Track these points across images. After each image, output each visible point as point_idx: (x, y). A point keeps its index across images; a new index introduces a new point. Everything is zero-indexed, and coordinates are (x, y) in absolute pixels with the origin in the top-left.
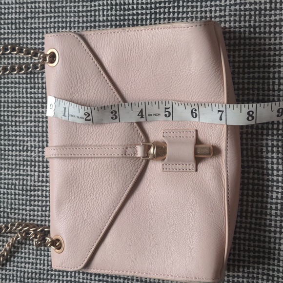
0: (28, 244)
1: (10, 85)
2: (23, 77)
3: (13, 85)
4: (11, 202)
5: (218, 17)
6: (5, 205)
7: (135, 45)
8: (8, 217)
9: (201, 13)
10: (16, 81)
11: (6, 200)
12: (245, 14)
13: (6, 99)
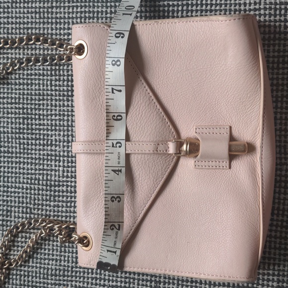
0: (52, 241)
1: (33, 77)
2: (47, 69)
3: (37, 77)
4: (34, 197)
5: (252, 10)
6: (28, 200)
7: (168, 38)
8: (31, 213)
9: (235, 6)
10: (39, 73)
11: (29, 195)
12: (280, 7)
13: (29, 92)
